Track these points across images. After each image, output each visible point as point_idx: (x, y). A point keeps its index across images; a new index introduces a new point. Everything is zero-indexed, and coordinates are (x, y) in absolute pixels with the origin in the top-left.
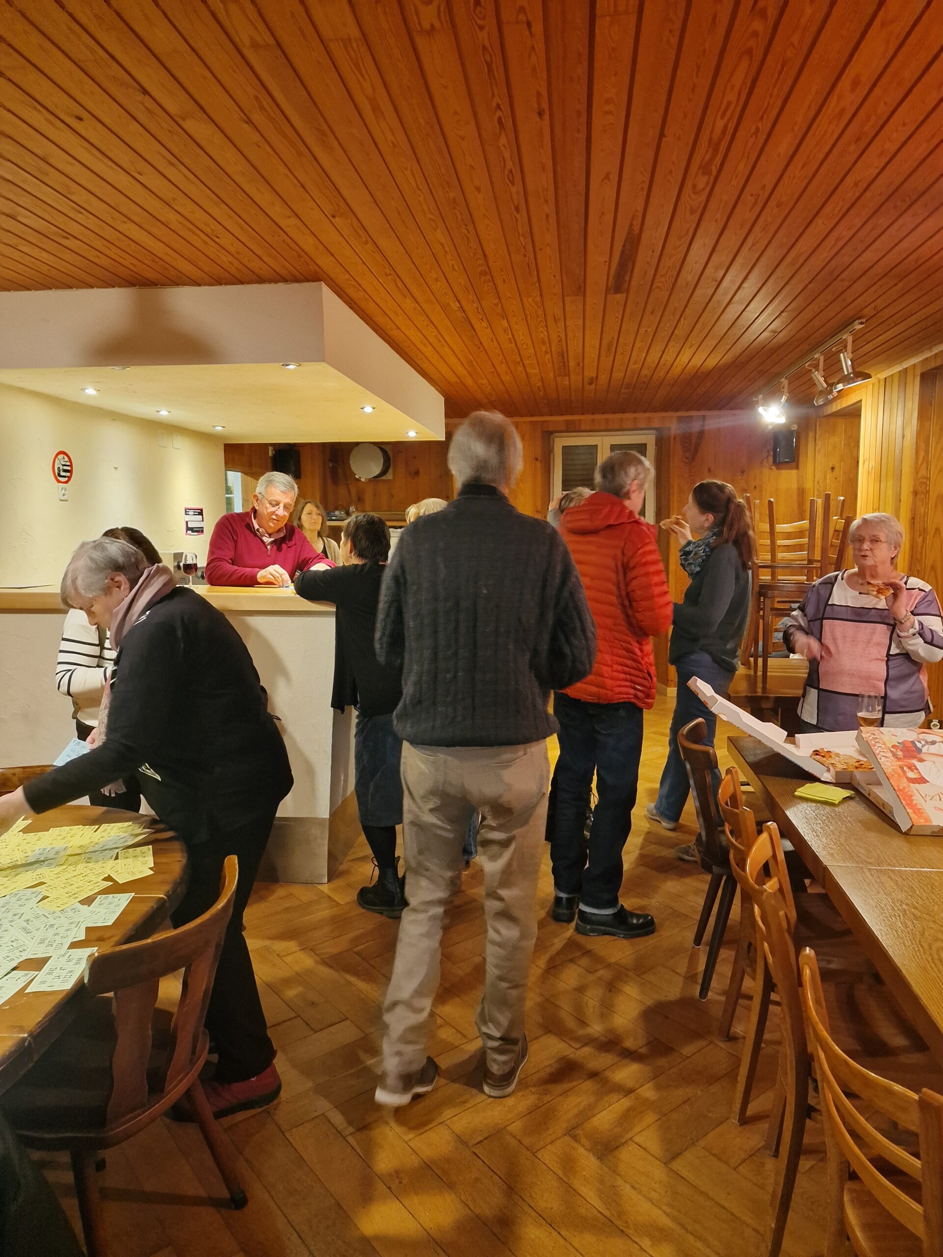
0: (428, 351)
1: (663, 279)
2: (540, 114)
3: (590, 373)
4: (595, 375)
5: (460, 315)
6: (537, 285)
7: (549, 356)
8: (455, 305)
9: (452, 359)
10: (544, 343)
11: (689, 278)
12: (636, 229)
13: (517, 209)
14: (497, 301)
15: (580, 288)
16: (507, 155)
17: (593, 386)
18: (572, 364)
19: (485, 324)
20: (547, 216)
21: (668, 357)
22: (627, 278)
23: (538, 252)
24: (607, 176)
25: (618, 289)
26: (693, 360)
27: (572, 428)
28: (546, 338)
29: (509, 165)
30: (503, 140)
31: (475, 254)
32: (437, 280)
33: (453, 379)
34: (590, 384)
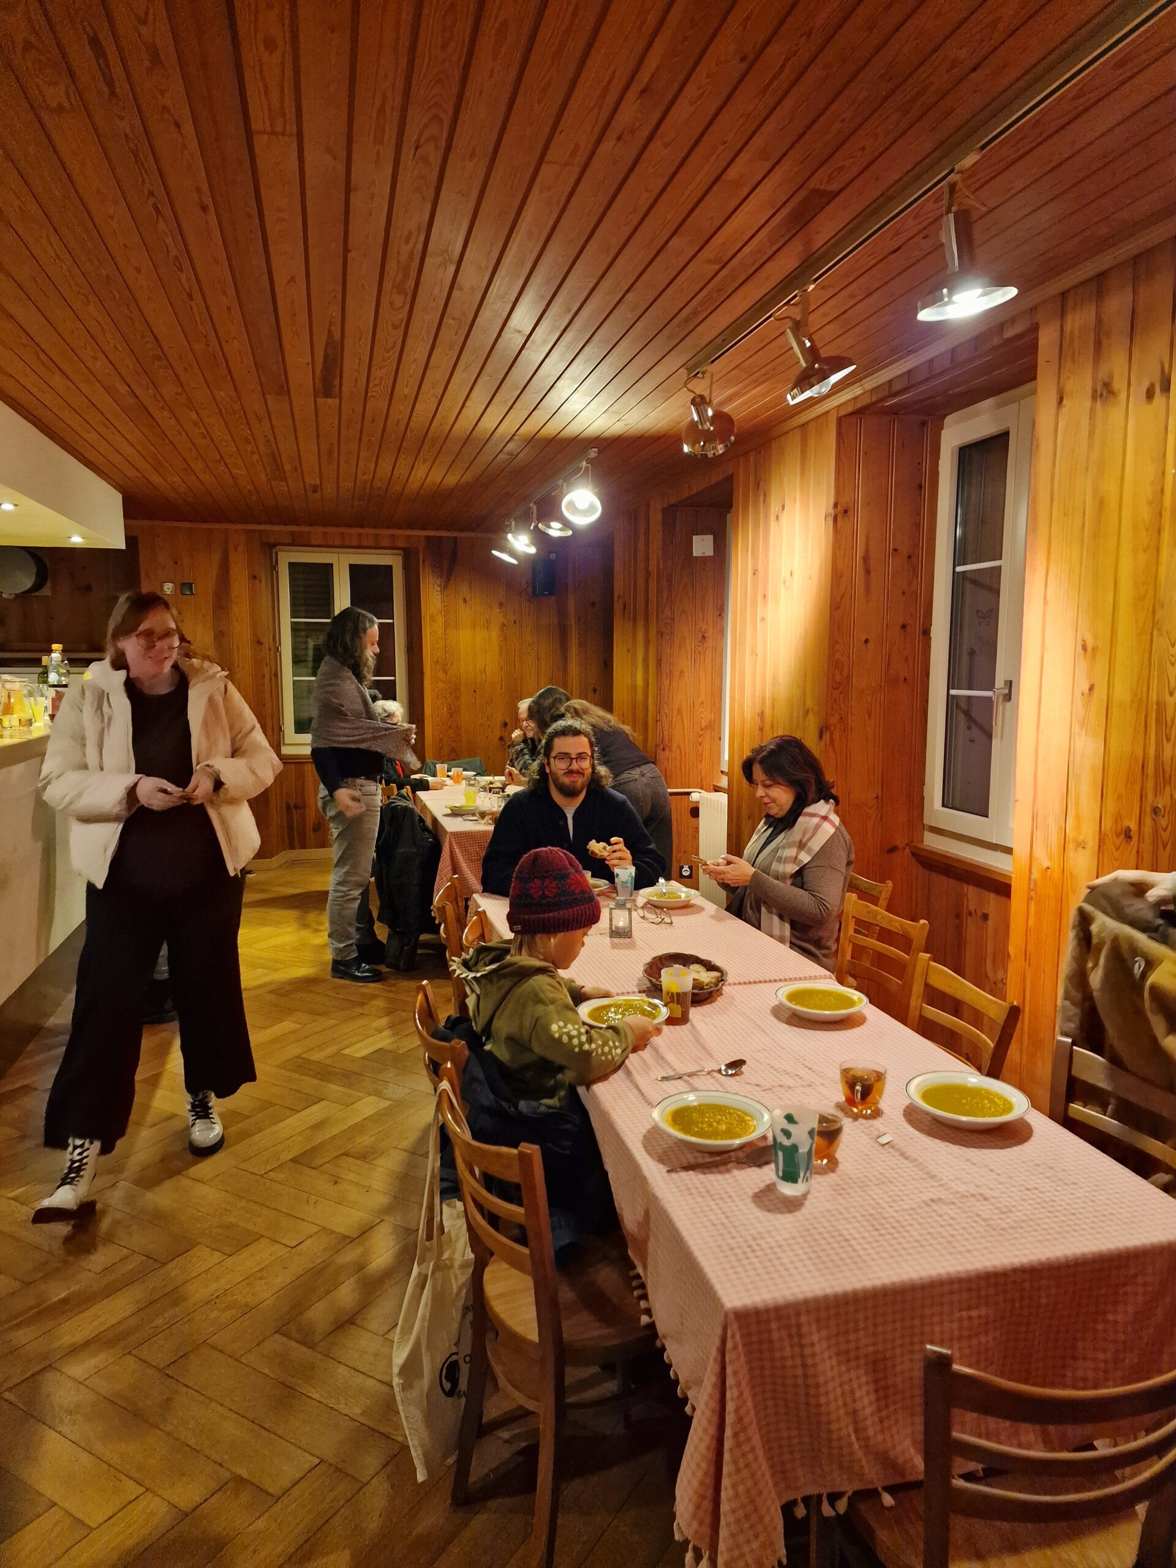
0: (92, 437)
1: (377, 389)
2: (204, 208)
3: (312, 479)
4: (318, 482)
5: (132, 400)
6: (229, 378)
7: (256, 457)
8: (123, 389)
9: (128, 450)
10: (248, 441)
11: (406, 391)
12: (337, 336)
13: (190, 296)
14: (179, 390)
15: (282, 387)
16: (169, 241)
17: (317, 495)
18: (287, 468)
19: (166, 414)
20: (229, 309)
21: (402, 470)
22: (337, 382)
23: (223, 342)
24: (292, 279)
25: (328, 394)
26: (430, 476)
27: (298, 542)
28: (250, 437)
29: (174, 252)
30: (162, 226)
31: (143, 337)
32: (95, 358)
33: (132, 473)
34: (314, 491)
